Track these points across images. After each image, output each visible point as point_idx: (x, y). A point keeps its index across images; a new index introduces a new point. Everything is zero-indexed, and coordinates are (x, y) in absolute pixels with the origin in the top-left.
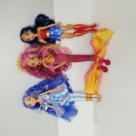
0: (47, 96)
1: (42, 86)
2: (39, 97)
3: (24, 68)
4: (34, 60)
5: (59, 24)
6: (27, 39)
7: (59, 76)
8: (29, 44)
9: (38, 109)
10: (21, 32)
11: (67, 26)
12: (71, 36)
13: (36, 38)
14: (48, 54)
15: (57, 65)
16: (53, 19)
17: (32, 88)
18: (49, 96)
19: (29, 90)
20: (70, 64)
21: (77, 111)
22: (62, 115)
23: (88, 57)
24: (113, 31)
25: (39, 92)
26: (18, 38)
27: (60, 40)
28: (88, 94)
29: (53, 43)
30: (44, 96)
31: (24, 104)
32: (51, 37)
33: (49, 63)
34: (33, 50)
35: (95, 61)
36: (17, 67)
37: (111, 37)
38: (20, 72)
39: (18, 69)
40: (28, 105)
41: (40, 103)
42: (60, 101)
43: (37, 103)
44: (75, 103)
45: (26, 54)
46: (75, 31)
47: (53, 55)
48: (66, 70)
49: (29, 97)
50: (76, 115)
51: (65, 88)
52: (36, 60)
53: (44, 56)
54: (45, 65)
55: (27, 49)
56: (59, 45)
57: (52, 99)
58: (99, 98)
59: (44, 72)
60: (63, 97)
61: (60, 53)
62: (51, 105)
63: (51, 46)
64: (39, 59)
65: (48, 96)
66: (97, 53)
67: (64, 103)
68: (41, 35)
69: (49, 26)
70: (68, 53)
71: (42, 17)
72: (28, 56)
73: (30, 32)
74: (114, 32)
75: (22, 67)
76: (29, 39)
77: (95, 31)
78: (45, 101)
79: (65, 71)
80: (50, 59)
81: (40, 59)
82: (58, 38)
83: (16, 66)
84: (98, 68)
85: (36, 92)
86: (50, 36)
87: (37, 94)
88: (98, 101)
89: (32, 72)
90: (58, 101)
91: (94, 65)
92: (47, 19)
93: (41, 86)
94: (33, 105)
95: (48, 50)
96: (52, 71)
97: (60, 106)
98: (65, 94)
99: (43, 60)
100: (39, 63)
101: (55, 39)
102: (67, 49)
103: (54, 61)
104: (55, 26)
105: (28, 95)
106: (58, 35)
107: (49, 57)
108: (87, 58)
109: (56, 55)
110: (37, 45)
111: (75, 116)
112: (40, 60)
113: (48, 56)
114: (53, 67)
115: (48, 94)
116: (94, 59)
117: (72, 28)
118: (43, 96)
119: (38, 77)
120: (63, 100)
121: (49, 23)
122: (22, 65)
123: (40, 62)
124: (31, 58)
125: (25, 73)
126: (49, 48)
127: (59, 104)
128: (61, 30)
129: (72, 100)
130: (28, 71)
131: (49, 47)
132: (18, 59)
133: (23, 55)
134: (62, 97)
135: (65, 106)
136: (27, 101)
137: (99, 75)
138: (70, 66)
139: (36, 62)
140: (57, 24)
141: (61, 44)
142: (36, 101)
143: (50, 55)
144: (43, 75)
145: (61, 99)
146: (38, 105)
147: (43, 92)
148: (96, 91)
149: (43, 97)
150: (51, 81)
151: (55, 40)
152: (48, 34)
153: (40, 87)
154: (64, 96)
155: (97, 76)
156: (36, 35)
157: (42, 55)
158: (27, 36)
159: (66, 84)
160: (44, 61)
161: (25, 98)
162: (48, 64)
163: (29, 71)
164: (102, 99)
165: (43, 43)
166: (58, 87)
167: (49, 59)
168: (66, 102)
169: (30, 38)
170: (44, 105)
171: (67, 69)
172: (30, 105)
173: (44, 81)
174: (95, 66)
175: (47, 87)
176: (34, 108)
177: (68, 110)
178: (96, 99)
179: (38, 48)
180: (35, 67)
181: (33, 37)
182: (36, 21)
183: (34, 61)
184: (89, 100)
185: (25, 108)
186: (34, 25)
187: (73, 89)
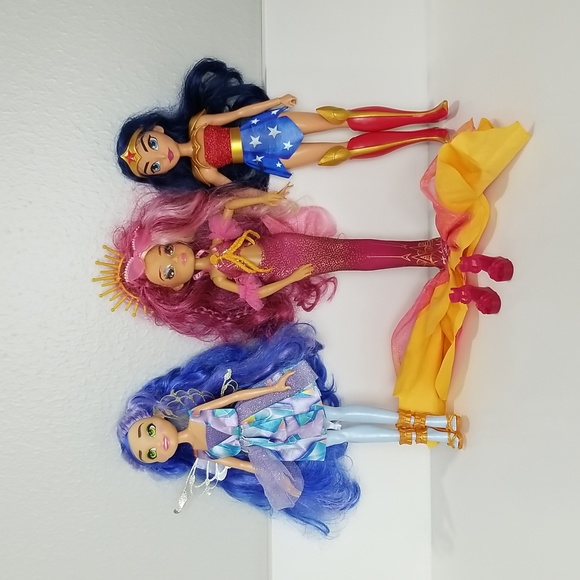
0: (225, 417)
1: (203, 373)
2: (192, 420)
3: (130, 290)
4: (173, 257)
5: (286, 102)
6: (147, 164)
7: (284, 329)
8: (154, 190)
9: (183, 477)
10: (121, 135)
11: (322, 113)
12: (337, 157)
13: (186, 162)
14: (235, 231)
15: (271, 280)
16: (258, 84)
17: (159, 380)
18: (234, 416)
19: (148, 387)
20: (329, 280)
21: (356, 490)
22: (291, 504)
23: (409, 251)
24: (527, 129)
25: (190, 397)
26: (107, 160)
27: (286, 174)
28: (409, 412)
29: (257, 187)
30: (213, 414)
31: (126, 450)
32: (250, 156)
33: (240, 272)
34: (172, 213)
35: (442, 267)
36: (99, 288)
37: (518, 155)
38: (113, 310)
39: (101, 296)
40: (140, 452)
41: (195, 447)
42: (286, 442)
43: (181, 446)
44: (350, 452)
45: (142, 228)
46: (355, 134)
47: (258, 237)
48: (313, 305)
49: (146, 421)
50: (353, 505)
51: (304, 384)
52: (183, 255)
53: (217, 240)
54: (220, 281)
55: (145, 210)
56: (282, 193)
57: (248, 429)
58: (458, 433)
59: (214, 310)
60: (299, 424)
61: (289, 231)
62: (244, 457)
63: (248, 200)
64: (195, 252)
65: (230, 414)
66: (450, 233)
67: (299, 448)
68: (208, 148)
69: (242, 112)
70: (323, 232)
71: (211, 74)
72: (148, 240)
73: (158, 134)
74: (530, 134)
75: (121, 285)
76: (156, 166)
77: (444, 134)
78: (216, 437)
79: (308, 310)
80: (241, 253)
81: (201, 252)
82: (279, 165)
83: (94, 280)
84: (455, 297)
85: (178, 399)
86: (245, 153)
87: (182, 407)
88: (450, 443)
89: (165, 307)
90: (273, 440)
91: (436, 285)
92: (234, 82)
93: (199, 374)
94: (164, 455)
95: (237, 215)
96: (250, 308)
97: (284, 463)
98: (305, 410)
99: (214, 259)
100: (196, 272)
101: (265, 168)
102: (315, 214)
103: (259, 261)
104: (268, 111)
105: (142, 410)
106: (279, 151)
107: (238, 243)
108: (404, 252)
109: (271, 236)
110: (186, 192)
111: (350, 512)
112: (201, 257)
113: (234, 241)
114: (256, 286)
115: (232, 406)
116: (437, 256)
117: (342, 122)
118: (209, 413)
119: (190, 332)
120: (297, 437)
121: (241, 99)
122: (122, 277)
123: (201, 264)
124: (162, 249)
125: (134, 315)
126: (242, 208)
127: (278, 454)
128: (293, 128)
129: (338, 438)
130: (146, 304)
131: (238, 203)
132: (105, 252)
133: (125, 235)
134: (293, 424)
135: (303, 465)
136: (140, 436)
137: (457, 327)
138: (331, 286)
139: (184, 263)
140: (278, 101)
141: (290, 190)
142: (178, 440)
143: (245, 235)
144: (212, 325)
145: (290, 430)
146: (184, 457)
147: (208, 400)
148: (444, 402)
149: (210, 419)
150: (245, 351)
151: (267, 171)
152: (236, 146)
153: (197, 378)
154: (300, 419)
155: (448, 335)
156: (187, 149)
157: (210, 237)
158: (146, 150)
159: (312, 366)
160: (217, 259)
161: (129, 422)
162: (234, 274)
163: (150, 305)
164: (469, 436)
165: (213, 186)
166: (277, 376)
167: (237, 252)
168: (311, 447)
169: (159, 159)
170: (214, 457)
171: (317, 299)
172: (150, 455)
173: (214, 351)
174: (439, 290)
175: (227, 376)
176: (165, 469)
177: (319, 481)
178: (444, 437)
179: (193, 205)
180: (178, 288)
181: (171, 157)
182: (189, 87)
183: (176, 259)
184: (414, 442)
185: (127, 467)
186: (178, 107)
187: (339, 393)
